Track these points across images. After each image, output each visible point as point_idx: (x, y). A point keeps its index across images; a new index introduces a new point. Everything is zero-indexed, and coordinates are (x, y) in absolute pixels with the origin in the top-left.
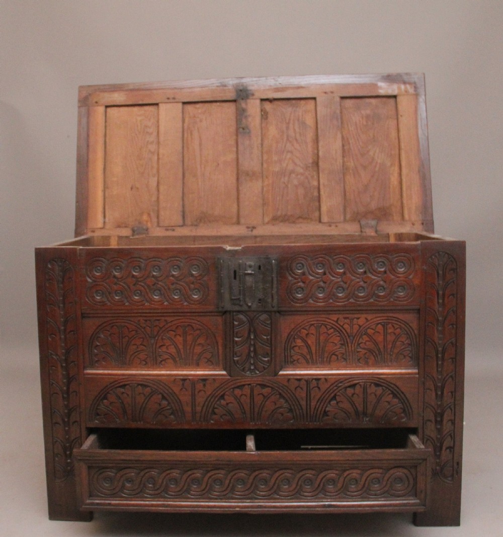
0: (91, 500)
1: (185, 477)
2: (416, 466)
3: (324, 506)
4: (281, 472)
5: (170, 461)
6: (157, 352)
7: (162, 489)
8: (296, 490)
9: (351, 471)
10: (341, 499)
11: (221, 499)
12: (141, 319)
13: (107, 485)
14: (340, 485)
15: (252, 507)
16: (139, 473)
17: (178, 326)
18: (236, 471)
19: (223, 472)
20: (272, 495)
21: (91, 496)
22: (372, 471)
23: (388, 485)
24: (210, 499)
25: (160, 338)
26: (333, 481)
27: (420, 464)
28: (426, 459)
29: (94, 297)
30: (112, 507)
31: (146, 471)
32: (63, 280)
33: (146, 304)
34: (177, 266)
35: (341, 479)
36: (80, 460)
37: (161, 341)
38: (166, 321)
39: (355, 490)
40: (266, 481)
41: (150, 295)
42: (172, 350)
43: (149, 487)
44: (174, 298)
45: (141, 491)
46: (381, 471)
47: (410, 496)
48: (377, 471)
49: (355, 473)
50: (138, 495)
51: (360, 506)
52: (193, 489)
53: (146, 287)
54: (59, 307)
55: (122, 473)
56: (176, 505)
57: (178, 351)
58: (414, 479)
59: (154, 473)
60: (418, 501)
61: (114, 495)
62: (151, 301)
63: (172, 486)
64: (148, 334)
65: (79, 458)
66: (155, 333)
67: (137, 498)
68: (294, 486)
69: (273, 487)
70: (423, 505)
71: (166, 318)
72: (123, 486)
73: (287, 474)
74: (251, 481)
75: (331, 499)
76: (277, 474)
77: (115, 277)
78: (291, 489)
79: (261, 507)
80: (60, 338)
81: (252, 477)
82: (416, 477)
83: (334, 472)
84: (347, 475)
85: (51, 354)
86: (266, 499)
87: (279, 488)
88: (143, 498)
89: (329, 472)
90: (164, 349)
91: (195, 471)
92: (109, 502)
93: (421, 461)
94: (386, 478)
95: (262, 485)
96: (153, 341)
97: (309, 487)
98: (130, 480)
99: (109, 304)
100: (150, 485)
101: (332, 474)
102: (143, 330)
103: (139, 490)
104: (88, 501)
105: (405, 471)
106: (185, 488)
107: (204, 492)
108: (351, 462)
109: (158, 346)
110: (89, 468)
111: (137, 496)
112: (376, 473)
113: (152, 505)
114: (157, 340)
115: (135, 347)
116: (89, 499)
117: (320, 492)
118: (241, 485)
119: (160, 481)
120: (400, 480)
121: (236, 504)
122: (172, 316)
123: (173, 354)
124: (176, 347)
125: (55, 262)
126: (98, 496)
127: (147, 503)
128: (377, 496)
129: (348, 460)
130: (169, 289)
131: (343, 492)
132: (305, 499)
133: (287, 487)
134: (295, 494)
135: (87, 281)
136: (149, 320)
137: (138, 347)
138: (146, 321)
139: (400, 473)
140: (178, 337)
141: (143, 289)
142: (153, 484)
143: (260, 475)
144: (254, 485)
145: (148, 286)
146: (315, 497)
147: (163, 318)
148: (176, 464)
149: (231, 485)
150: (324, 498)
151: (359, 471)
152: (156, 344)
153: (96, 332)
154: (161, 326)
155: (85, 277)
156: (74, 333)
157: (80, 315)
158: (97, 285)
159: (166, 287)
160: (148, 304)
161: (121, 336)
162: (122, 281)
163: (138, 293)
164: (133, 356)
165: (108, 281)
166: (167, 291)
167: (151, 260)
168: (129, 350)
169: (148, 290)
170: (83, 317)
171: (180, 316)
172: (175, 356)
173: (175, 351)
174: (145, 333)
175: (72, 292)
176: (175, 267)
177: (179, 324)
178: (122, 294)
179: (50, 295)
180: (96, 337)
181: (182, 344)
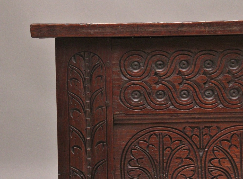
6: (207, 167)
12: (187, 126)
17: (234, 134)
25: (211, 148)
29: (130, 99)
32: (91, 77)
33: (195, 107)
34: (235, 60)
37: (212, 153)
38: (218, 127)
41: (200, 96)
42: (226, 164)
44: (231, 99)
53: (195, 86)
54: (85, 112)
57: (234, 165)
62: (202, 103)
64: (196, 146)
66: (205, 144)
71: (218, 125)
77: (156, 74)
80: (86, 151)
85: (74, 171)
90: (215, 163)
96: (201, 153)
99: (148, 107)
102: (189, 140)
109: (208, 159)
114: (207, 151)
115: (179, 160)
122: (228, 122)
123: (228, 170)
124: (232, 161)
125: (82, 56)
130: (225, 88)
135: (121, 79)
136: (197, 127)
137: (182, 161)
138: (193, 128)
140: (233, 148)
141: (191, 88)
145: (199, 86)
147: (215, 125)
152: (206, 157)
153: (130, 143)
154: (213, 135)
155: (121, 76)
156: (103, 145)
157: (112, 122)
158: (134, 84)
159: (220, 87)
160: (198, 107)
161: (161, 147)
162: (166, 79)
163: (185, 94)
164: (176, 172)
165: (146, 79)
166: (222, 90)
167: (203, 52)
168: (171, 165)
169: (197, 90)
170: (115, 124)
171: (236, 122)
172: (230, 172)
173: (230, 165)
174: (192, 143)
175: (102, 94)
176: (232, 61)
177: (234, 132)
178: (165, 94)
179: (73, 97)
180: (130, 149)
181: (239, 157)
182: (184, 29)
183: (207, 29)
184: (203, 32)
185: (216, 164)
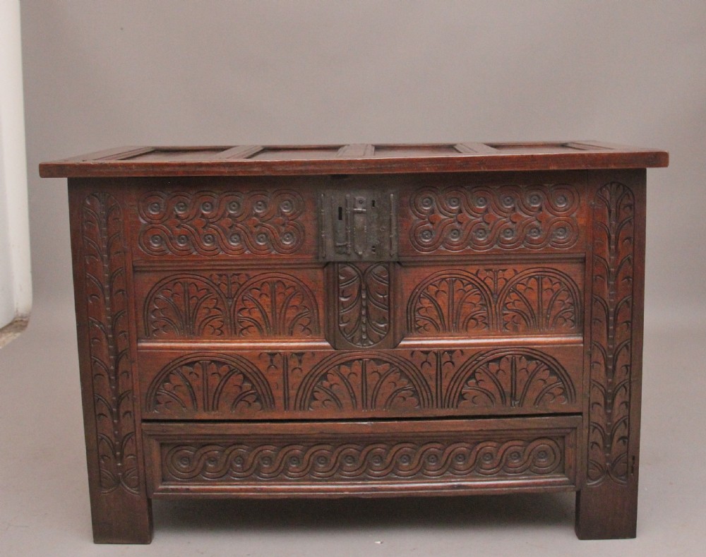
0: (165, 485)
1: (281, 455)
2: (563, 437)
3: (453, 487)
4: (400, 446)
5: (263, 435)
6: (236, 317)
7: (253, 469)
8: (418, 469)
9: (484, 444)
10: (473, 478)
11: (326, 481)
12: (214, 273)
13: (184, 466)
14: (471, 461)
15: (365, 490)
16: (224, 451)
17: (264, 282)
18: (345, 446)
19: (328, 447)
20: (389, 475)
21: (164, 480)
22: (510, 443)
23: (530, 460)
24: (313, 481)
25: (240, 297)
26: (463, 456)
27: (568, 434)
28: (576, 428)
29: (149, 244)
30: (191, 494)
31: (233, 447)
32: (107, 220)
33: (221, 253)
34: (262, 201)
35: (474, 454)
36: (150, 435)
37: (241, 303)
38: (247, 275)
39: (490, 466)
40: (381, 458)
41: (225, 241)
42: (257, 315)
43: (238, 468)
44: (258, 245)
45: (227, 473)
46: (521, 443)
47: (557, 473)
48: (516, 442)
49: (490, 447)
50: (224, 478)
51: (496, 486)
52: (290, 469)
53: (220, 230)
54: (102, 258)
55: (202, 451)
56: (270, 489)
57: (265, 316)
58: (561, 452)
59: (242, 450)
60: (567, 479)
61: (192, 479)
62: (227, 249)
63: (265, 466)
64: (224, 294)
65: (148, 433)
66: (233, 293)
67: (222, 481)
68: (416, 462)
69: (389, 466)
70: (573, 484)
71: (247, 272)
72: (205, 468)
73: (407, 448)
74: (362, 458)
75: (463, 478)
76: (395, 449)
77: (177, 216)
78: (413, 466)
79: (375, 489)
80: (105, 300)
81: (364, 453)
82: (564, 449)
83: (464, 444)
84: (481, 449)
85: (93, 322)
86: (384, 480)
87: (397, 465)
88: (229, 481)
89: (457, 445)
90: (245, 313)
91: (295, 447)
92: (187, 487)
93: (569, 431)
94: (527, 452)
95: (376, 463)
96: (230, 303)
97: (434, 464)
98: (213, 460)
99: (170, 253)
100: (238, 466)
101: (462, 448)
102: (217, 289)
103: (224, 472)
104: (161, 487)
105: (551, 442)
106: (281, 468)
107: (305, 472)
108: (485, 433)
109: (237, 310)
110: (162, 445)
111: (221, 479)
112: (516, 446)
113: (241, 490)
114: (236, 301)
115: (206, 311)
116: (162, 485)
117: (447, 470)
118: (350, 463)
119: (251, 460)
120: (544, 453)
121: (345, 487)
122: (256, 269)
123: (258, 320)
124: (262, 311)
125: (96, 197)
126: (174, 480)
127: (235, 487)
128: (517, 473)
129: (482, 430)
130: (251, 233)
131: (475, 469)
132: (429, 479)
133: (407, 464)
134: (417, 472)
135: (139, 222)
136: (225, 275)
137: (210, 312)
138: (220, 275)
139: (543, 445)
140: (264, 297)
141: (215, 232)
142: (242, 464)
143: (374, 451)
144: (366, 463)
145: (224, 230)
146: (442, 476)
147: (244, 272)
148: (270, 439)
149: (338, 464)
150: (453, 478)
151: (495, 444)
152: (235, 307)
153: (153, 291)
154: (241, 283)
155: (138, 218)
156: (123, 294)
157: (132, 269)
158: (153, 228)
159: (247, 231)
160: (224, 253)
161: (186, 296)
162: (188, 223)
163: (209, 239)
164: (204, 324)
165: (168, 222)
166: (249, 235)
167: (227, 194)
168: (198, 316)
169: (222, 235)
170: (135, 272)
171: (267, 269)
172: (261, 323)
173: (260, 315)
174: (219, 291)
175: (120, 238)
176: (260, 203)
177: (264, 280)
178: (188, 240)
179: (89, 241)
180: (153, 298)
181: (270, 307)
182: (203, 169)
183: (227, 170)
184: (222, 172)
185: (247, 315)
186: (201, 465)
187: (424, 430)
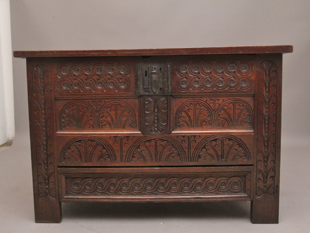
0: (67, 196)
1: (119, 183)
2: (245, 176)
3: (195, 198)
4: (172, 179)
5: (111, 173)
6: (100, 120)
7: (106, 189)
8: (180, 189)
9: (210, 179)
10: (204, 194)
11: (139, 195)
12: (90, 100)
13: (76, 188)
14: (203, 187)
15: (155, 199)
16: (94, 181)
17: (112, 105)
18: (147, 179)
19: (140, 179)
20: (166, 192)
21: (67, 194)
22: (221, 178)
23: (230, 187)
24: (133, 195)
25: (102, 112)
26: (200, 184)
27: (247, 174)
28: (250, 172)
29: (62, 87)
30: (79, 200)
31: (97, 179)
32: (44, 77)
33: (93, 91)
34: (112, 69)
35: (205, 183)
36: (61, 173)
37: (102, 114)
38: (105, 102)
39: (212, 189)
40: (163, 184)
41: (95, 86)
42: (109, 119)
43: (99, 188)
44: (110, 88)
45: (95, 191)
46: (226, 178)
47: (242, 192)
48: (224, 178)
49: (212, 180)
50: (93, 193)
51: (214, 198)
52: (123, 189)
53: (93, 81)
54: (41, 93)
55: (84, 181)
56: (114, 198)
57: (112, 120)
58: (244, 183)
59: (102, 180)
60: (246, 195)
61: (79, 194)
62: (96, 89)
63: (112, 188)
64: (95, 110)
65: (60, 172)
66: (99, 109)
67: (92, 194)
68: (179, 187)
69: (167, 188)
70: (249, 198)
71: (106, 100)
72: (85, 188)
73: (175, 180)
74: (155, 184)
75: (199, 194)
76: (169, 181)
77: (74, 75)
78: (177, 189)
79: (161, 199)
80: (42, 112)
81: (156, 182)
82: (245, 182)
83: (200, 179)
84: (207, 181)
85: (37, 122)
86: (163, 194)
87: (170, 188)
88: (96, 195)
89: (197, 179)
91: (125, 179)
92: (77, 197)
93: (247, 173)
94: (229, 182)
95: (161, 187)
96: (97, 114)
97: (187, 187)
98: (89, 185)
99: (71, 91)
100: (100, 187)
101: (199, 180)
102: (91, 107)
103: (93, 190)
104: (65, 197)
105: (239, 178)
106: (119, 188)
107: (129, 191)
108: (210, 173)
109: (100, 117)
110: (66, 178)
111: (92, 193)
112: (223, 180)
113: (101, 199)
114: (100, 113)
115: (86, 117)
116: (66, 196)
117: (193, 190)
118: (150, 187)
119: (105, 185)
120: (236, 183)
121: (147, 197)
122: (109, 99)
123: (109, 122)
124: (111, 118)
125: (39, 66)
126: (71, 194)
127: (98, 197)
128: (224, 192)
129: (208, 172)
130: (107, 82)
131: (206, 190)
132: (185, 194)
133: (175, 187)
134: (179, 191)
135: (58, 78)
136: (95, 101)
137: (88, 118)
138: (93, 102)
139: (236, 179)
140: (112, 111)
141: (91, 82)
142: (102, 187)
143: (160, 181)
144: (157, 187)
145: (95, 81)
146: (190, 193)
147: (103, 100)
148: (114, 175)
149: (144, 187)
150: (195, 194)
151: (214, 179)
152: (99, 116)
153: (63, 109)
154: (102, 105)
155: (57, 76)
156: (50, 110)
157: (54, 98)
158: (64, 80)
159: (105, 81)
160: (95, 91)
161: (78, 111)
162: (79, 78)
163: (88, 85)
164: (85, 123)
165: (70, 78)
166: (106, 83)
167: (97, 65)
168: (83, 120)
169: (94, 83)
170: (55, 100)
171: (114, 99)
172: (111, 123)
173: (110, 120)
174: (92, 109)
175: (49, 85)
176: (111, 69)
177: (113, 104)
178: (79, 85)
179: (35, 86)
180: (63, 112)
181: (115, 116)
182: (86, 53)
183: (96, 53)
184: (94, 55)
185: (104, 119)
186: (83, 187)
187: (183, 171)
